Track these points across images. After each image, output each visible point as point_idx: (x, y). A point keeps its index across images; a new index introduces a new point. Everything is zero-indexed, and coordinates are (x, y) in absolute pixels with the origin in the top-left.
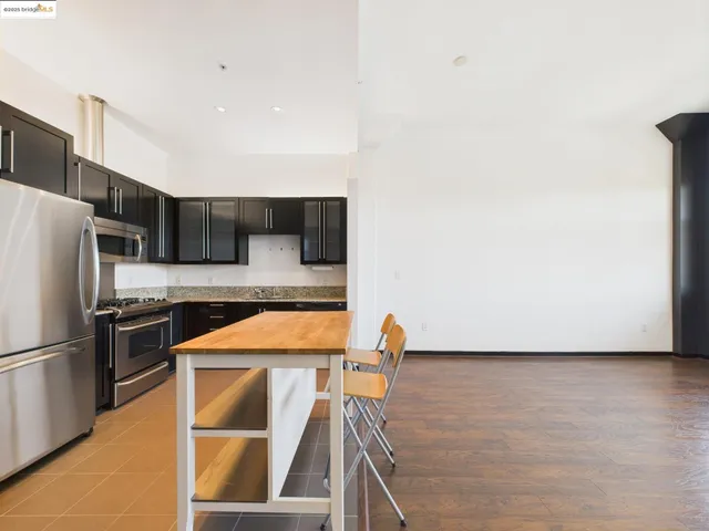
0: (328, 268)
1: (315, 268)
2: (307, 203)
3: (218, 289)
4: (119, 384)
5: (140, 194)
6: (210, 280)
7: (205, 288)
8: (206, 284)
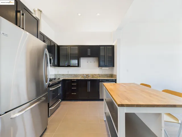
0: (107, 68)
1: (103, 68)
2: (101, 47)
3: (71, 75)
4: (50, 108)
5: (51, 45)
6: (68, 72)
7: (67, 75)
8: (67, 73)
